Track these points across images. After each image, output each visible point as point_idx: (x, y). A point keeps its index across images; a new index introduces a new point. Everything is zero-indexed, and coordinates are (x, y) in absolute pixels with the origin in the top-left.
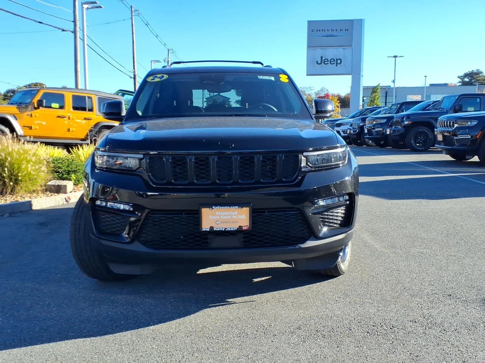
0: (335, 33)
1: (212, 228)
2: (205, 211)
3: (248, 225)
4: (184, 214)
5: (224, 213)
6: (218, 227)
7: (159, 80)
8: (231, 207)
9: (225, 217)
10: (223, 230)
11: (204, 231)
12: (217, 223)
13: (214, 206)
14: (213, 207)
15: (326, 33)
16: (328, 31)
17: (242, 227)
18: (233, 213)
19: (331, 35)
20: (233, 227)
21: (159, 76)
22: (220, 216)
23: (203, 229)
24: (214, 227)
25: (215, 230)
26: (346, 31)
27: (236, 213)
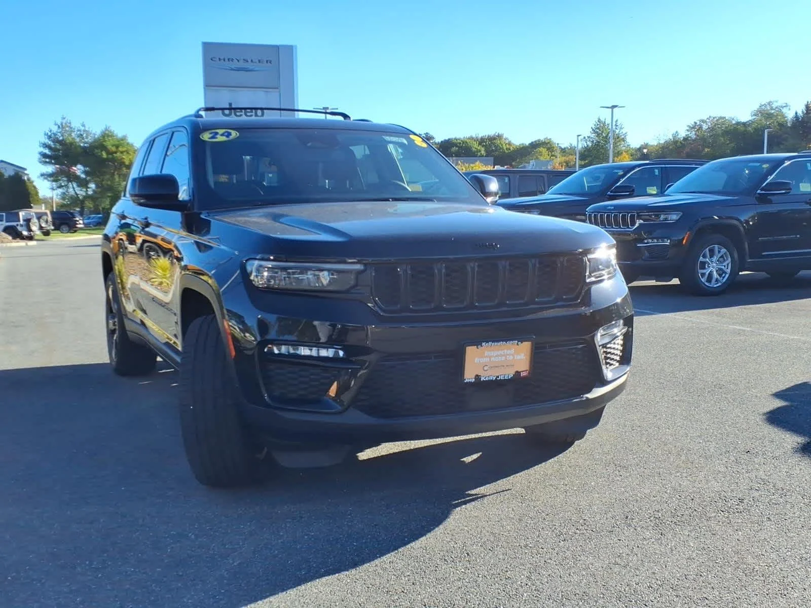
0: (249, 65)
1: (477, 377)
2: (471, 351)
3: (528, 369)
4: (433, 358)
5: (496, 353)
6: (487, 375)
7: (224, 139)
8: (508, 342)
9: (497, 359)
10: (494, 378)
11: (467, 382)
12: (485, 368)
13: (484, 342)
14: (483, 344)
15: (235, 65)
16: (238, 61)
17: (520, 372)
18: (509, 352)
19: (245, 68)
20: (509, 373)
21: (221, 131)
22: (490, 357)
23: (465, 380)
24: (480, 376)
25: (482, 380)
26: (269, 63)
27: (513, 351)
